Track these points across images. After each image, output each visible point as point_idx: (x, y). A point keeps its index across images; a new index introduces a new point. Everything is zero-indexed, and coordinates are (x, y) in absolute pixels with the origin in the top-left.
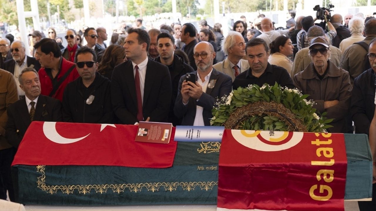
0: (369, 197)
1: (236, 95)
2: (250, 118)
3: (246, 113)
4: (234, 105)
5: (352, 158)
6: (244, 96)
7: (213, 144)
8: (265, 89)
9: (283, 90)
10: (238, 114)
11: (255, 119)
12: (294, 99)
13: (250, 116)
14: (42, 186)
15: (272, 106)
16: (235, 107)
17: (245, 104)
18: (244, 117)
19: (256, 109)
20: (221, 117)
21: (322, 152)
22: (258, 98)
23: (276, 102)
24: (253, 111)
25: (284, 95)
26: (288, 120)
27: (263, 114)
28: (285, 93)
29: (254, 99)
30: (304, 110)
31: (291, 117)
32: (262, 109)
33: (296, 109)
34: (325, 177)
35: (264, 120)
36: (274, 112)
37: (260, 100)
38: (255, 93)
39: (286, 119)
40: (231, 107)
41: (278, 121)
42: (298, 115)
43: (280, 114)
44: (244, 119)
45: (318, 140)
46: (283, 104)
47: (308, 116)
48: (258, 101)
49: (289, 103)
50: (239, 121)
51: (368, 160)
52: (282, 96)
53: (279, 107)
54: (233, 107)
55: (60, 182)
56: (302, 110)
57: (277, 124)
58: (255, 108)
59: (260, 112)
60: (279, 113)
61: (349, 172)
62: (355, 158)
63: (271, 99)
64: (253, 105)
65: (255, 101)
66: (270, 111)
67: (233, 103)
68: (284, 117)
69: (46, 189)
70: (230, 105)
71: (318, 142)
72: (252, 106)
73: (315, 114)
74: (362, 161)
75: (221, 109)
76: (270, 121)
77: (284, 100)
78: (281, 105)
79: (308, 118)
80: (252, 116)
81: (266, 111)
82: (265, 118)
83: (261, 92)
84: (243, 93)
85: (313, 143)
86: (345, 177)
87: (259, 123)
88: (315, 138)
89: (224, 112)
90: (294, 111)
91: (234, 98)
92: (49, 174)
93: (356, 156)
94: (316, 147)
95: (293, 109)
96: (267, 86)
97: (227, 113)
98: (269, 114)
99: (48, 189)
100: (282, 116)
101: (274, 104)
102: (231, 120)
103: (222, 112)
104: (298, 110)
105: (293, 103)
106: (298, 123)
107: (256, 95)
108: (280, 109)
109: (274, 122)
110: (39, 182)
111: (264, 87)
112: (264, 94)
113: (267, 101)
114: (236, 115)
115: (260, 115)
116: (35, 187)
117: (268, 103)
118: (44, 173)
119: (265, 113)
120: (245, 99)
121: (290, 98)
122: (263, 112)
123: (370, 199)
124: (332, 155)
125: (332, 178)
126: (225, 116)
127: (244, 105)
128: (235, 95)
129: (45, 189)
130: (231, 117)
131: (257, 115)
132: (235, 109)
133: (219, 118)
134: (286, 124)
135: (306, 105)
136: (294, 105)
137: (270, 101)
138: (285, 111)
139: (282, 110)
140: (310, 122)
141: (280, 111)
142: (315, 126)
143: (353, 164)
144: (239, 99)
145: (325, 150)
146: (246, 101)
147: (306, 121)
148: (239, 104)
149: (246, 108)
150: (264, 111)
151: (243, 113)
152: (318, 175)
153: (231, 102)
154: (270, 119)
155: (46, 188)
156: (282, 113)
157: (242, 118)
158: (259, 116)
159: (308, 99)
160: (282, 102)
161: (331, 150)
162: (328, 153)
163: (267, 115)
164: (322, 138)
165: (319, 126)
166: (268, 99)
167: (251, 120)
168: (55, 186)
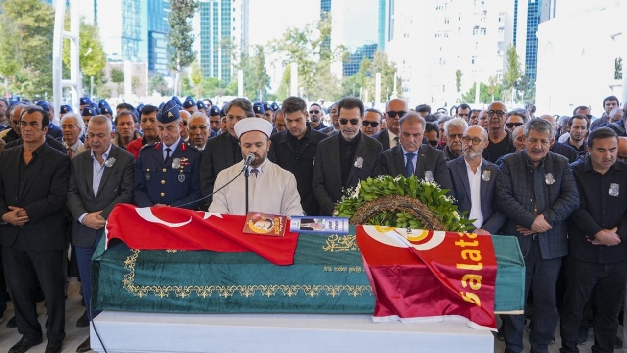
0: (520, 309)
1: (366, 187)
2: (379, 214)
3: (376, 208)
4: (362, 198)
5: (502, 263)
6: (374, 188)
7: (340, 241)
8: (399, 181)
9: (419, 183)
10: (366, 209)
11: (386, 215)
12: (432, 194)
13: (381, 212)
14: (128, 286)
15: (407, 200)
16: (363, 201)
17: (376, 197)
18: (374, 213)
19: (388, 204)
20: (345, 211)
21: (468, 255)
22: (391, 192)
23: (411, 196)
24: (384, 206)
25: (421, 188)
26: (424, 218)
27: (396, 210)
28: (421, 186)
29: (386, 192)
30: (444, 207)
31: (429, 214)
32: (395, 203)
33: (434, 206)
34: (471, 284)
35: (398, 217)
36: (409, 208)
37: (393, 194)
38: (388, 185)
39: (423, 216)
40: (359, 201)
41: (412, 219)
42: (435, 213)
43: (416, 211)
44: (373, 215)
45: (462, 241)
46: (420, 199)
47: (447, 214)
48: (390, 195)
49: (426, 198)
50: (367, 217)
51: (520, 266)
52: (418, 190)
53: (415, 202)
54: (361, 200)
55: (153, 281)
56: (442, 207)
57: (411, 222)
58: (387, 202)
59: (393, 207)
60: (415, 209)
61: (498, 279)
62: (504, 263)
63: (406, 193)
64: (385, 198)
65: (387, 194)
66: (404, 207)
67: (361, 195)
68: (420, 214)
69: (134, 291)
70: (357, 198)
71: (462, 243)
72: (383, 200)
73: (455, 213)
74: (513, 266)
75: (346, 202)
76: (403, 219)
77: (421, 194)
78: (418, 201)
79: (447, 217)
80: (382, 212)
81: (400, 206)
82: (398, 215)
83: (395, 184)
84: (373, 184)
85: (457, 243)
86: (494, 285)
87: (390, 221)
88: (458, 238)
89: (350, 205)
90: (431, 208)
91: (362, 191)
92: (140, 271)
93: (506, 261)
94: (461, 249)
95: (431, 205)
96: (402, 179)
97: (353, 207)
98: (403, 211)
99: (136, 290)
100: (418, 213)
101: (409, 199)
102: (358, 215)
103: (348, 206)
104: (437, 207)
105: (431, 198)
106: (436, 222)
107: (390, 187)
108: (416, 204)
109: (408, 220)
110: (125, 281)
111: (397, 179)
112: (398, 186)
113: (401, 195)
114: (365, 209)
115: (392, 210)
116: (120, 288)
117: (403, 198)
118: (134, 270)
119: (399, 208)
120: (376, 192)
121: (428, 192)
122: (396, 207)
123: (522, 312)
124: (479, 258)
125: (479, 286)
126: (350, 211)
127: (374, 199)
128: (363, 186)
129: (132, 290)
130: (358, 212)
131: (388, 211)
132: (363, 203)
133: (343, 212)
134: (422, 222)
135: (445, 202)
136: (432, 201)
137: (405, 195)
138: (422, 208)
139: (418, 206)
140: (450, 221)
141: (415, 207)
142: (456, 226)
143: (503, 269)
144: (368, 191)
145: (471, 252)
146: (376, 194)
147: (445, 220)
148: (368, 197)
149: (376, 202)
150: (398, 206)
151: (373, 208)
152: (464, 280)
153: (359, 194)
154: (404, 216)
155: (133, 288)
156: (418, 209)
157: (371, 214)
158: (392, 213)
159: (447, 195)
160: (418, 196)
161: (478, 252)
162: (475, 255)
163: (400, 212)
164: (466, 239)
165: (460, 226)
166: (402, 192)
167: (381, 217)
168: (145, 287)
